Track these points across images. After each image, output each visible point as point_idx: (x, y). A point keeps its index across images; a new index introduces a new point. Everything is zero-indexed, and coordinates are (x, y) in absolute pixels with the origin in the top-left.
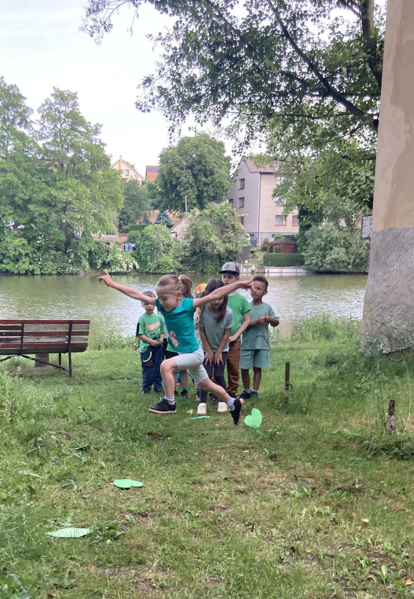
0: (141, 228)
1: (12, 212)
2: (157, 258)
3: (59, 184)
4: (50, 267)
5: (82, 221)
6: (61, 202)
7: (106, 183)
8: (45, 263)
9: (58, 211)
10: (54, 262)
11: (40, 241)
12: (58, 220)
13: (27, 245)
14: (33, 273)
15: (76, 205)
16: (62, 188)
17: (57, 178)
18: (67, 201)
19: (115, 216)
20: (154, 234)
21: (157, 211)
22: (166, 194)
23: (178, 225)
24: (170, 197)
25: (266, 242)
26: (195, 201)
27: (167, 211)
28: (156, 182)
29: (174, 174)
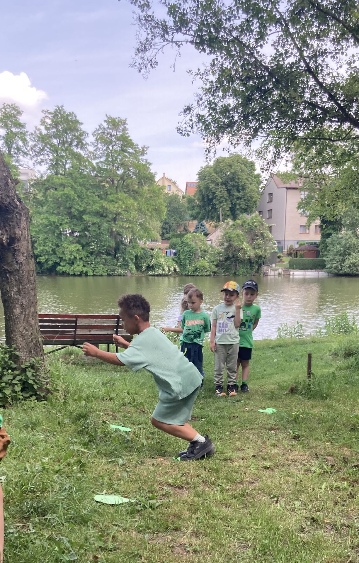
0: (181, 236)
1: (68, 222)
2: (195, 262)
3: (110, 197)
4: (101, 269)
5: (130, 230)
6: (111, 213)
7: (151, 197)
8: (97, 266)
9: (109, 221)
10: (104, 265)
11: (93, 247)
12: (108, 229)
13: (81, 250)
14: (86, 275)
15: (125, 215)
16: (113, 201)
17: (109, 193)
18: (117, 212)
19: (159, 226)
20: (193, 241)
21: (195, 222)
22: (203, 207)
23: (214, 234)
24: (207, 209)
25: (291, 248)
26: (228, 213)
27: (204, 221)
28: (195, 196)
29: (211, 190)
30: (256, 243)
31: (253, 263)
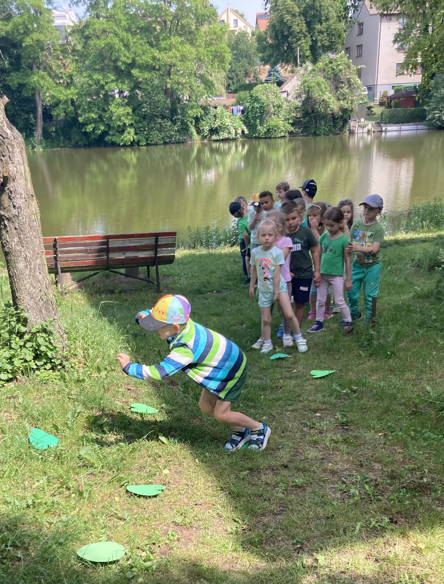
0: (250, 87)
1: (115, 79)
2: (267, 121)
3: (162, 44)
4: (156, 136)
5: (188, 86)
6: (165, 65)
8: (151, 133)
9: (163, 76)
11: (145, 109)
12: (162, 86)
13: (131, 114)
14: (138, 144)
15: (180, 67)
16: (166, 49)
17: (161, 38)
18: (171, 63)
19: (223, 76)
20: (263, 94)
21: (268, 67)
22: (277, 47)
23: (290, 83)
24: (282, 49)
25: (385, 95)
26: (308, 53)
27: (278, 66)
28: (266, 33)
29: (286, 23)
30: (341, 93)
31: (337, 118)
